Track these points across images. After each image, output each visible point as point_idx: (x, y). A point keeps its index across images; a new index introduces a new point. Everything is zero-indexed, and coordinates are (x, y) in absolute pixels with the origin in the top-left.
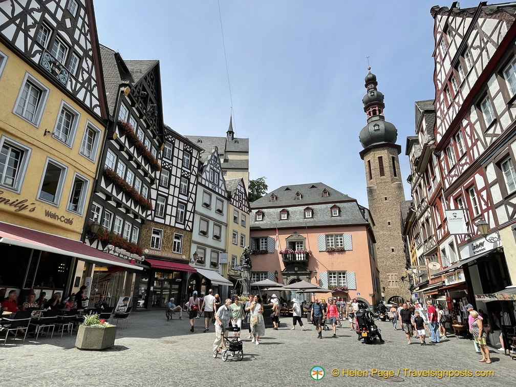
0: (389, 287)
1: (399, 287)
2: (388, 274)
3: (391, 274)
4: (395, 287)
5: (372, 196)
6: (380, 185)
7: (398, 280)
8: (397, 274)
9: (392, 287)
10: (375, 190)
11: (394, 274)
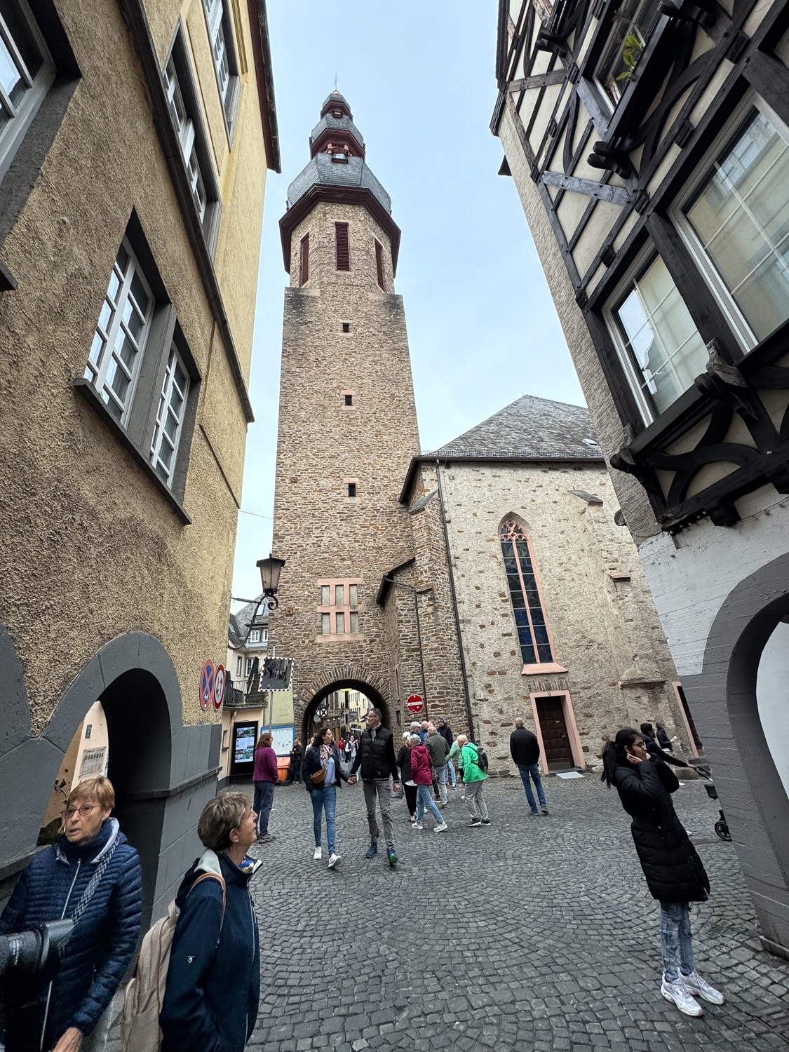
0: (319, 640)
1: (361, 637)
2: (320, 582)
3: (333, 582)
4: (347, 638)
5: (300, 314)
6: (330, 288)
7: (360, 608)
8: (359, 581)
9: (333, 638)
10: (314, 299)
11: (346, 582)
